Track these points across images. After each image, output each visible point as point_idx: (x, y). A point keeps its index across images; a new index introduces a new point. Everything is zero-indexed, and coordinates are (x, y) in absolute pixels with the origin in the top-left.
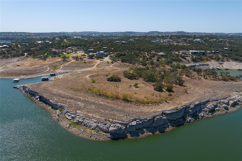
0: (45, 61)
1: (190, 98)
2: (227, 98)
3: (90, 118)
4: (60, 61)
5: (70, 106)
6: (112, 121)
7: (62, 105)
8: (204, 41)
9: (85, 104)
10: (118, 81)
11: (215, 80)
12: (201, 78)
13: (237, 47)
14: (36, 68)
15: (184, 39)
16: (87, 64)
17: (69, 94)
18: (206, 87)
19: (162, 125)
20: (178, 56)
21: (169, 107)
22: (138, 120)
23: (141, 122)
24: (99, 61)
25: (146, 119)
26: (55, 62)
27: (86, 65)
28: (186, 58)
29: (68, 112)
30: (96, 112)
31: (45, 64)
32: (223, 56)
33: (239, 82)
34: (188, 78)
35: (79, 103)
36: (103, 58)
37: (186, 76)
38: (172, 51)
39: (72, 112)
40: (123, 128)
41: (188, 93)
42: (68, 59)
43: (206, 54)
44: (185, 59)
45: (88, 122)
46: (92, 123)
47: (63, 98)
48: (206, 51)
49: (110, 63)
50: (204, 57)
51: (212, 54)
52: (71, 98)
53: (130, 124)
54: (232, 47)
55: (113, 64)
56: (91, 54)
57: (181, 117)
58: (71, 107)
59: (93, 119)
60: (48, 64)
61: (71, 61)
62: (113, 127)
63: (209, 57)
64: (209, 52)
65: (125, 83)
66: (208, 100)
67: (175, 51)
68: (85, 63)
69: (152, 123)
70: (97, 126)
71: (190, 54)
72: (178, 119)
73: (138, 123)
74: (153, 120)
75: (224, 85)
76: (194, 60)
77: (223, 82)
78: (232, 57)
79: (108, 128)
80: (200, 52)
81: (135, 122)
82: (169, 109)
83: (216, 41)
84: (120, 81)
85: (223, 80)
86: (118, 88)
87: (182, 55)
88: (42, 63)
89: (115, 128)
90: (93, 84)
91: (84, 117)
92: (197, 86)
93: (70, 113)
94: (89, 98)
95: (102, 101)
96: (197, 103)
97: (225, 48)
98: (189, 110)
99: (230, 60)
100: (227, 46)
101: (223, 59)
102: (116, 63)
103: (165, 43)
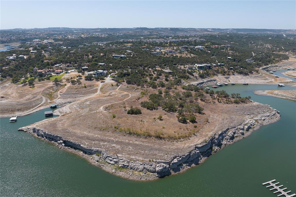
0: (33, 87)
1: (213, 128)
2: (242, 123)
3: (134, 161)
4: (52, 86)
5: (107, 150)
6: (156, 162)
7: (98, 150)
8: (206, 47)
9: (121, 146)
10: (139, 114)
11: (227, 103)
12: (215, 102)
13: (239, 56)
14: (29, 99)
15: (185, 48)
16: (88, 88)
17: (96, 134)
18: (222, 113)
19: (196, 158)
20: (184, 71)
21: (199, 140)
22: (178, 158)
23: (181, 159)
24: (100, 84)
25: (184, 155)
26: (47, 88)
27: (88, 91)
28: (194, 74)
29: (109, 157)
30: (137, 153)
31: (37, 93)
32: (228, 69)
33: (249, 104)
34: (203, 103)
35: (114, 145)
36: (104, 79)
37: (201, 100)
38: (177, 64)
39: (113, 156)
40: (167, 167)
41: (209, 122)
42: (61, 82)
43: (212, 68)
44: (193, 76)
45: (134, 165)
46: (139, 165)
47: (93, 140)
48: (211, 64)
49: (114, 85)
50: (210, 71)
51: (218, 67)
52: (103, 140)
53: (173, 162)
54: (234, 55)
55: (118, 86)
56: (87, 73)
57: (209, 148)
58: (109, 151)
59: (137, 161)
60: (40, 92)
61: (66, 85)
62: (159, 167)
63: (215, 71)
64: (214, 65)
65: (147, 115)
66: (228, 128)
67: (180, 65)
68: (85, 87)
69: (189, 158)
70: (144, 168)
71: (196, 69)
72: (207, 150)
73: (178, 160)
74: (189, 155)
75: (237, 108)
76: (202, 77)
77: (236, 105)
78: (237, 70)
79: (154, 168)
80: (206, 66)
81: (176, 159)
82: (200, 142)
83: (218, 47)
84: (141, 113)
85: (235, 103)
86: (144, 123)
87: (189, 70)
88: (32, 91)
89: (161, 168)
90: (114, 119)
91: (129, 161)
92: (215, 113)
93: (111, 158)
94: (121, 137)
95: (136, 140)
96: (220, 133)
97: (228, 57)
98: (215, 140)
99: (236, 73)
100: (230, 54)
101: (229, 73)
102: (121, 85)
103: (167, 55)
